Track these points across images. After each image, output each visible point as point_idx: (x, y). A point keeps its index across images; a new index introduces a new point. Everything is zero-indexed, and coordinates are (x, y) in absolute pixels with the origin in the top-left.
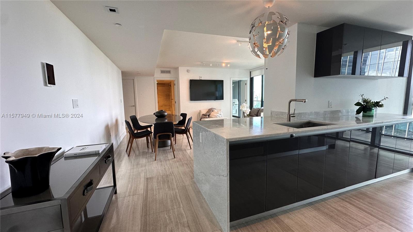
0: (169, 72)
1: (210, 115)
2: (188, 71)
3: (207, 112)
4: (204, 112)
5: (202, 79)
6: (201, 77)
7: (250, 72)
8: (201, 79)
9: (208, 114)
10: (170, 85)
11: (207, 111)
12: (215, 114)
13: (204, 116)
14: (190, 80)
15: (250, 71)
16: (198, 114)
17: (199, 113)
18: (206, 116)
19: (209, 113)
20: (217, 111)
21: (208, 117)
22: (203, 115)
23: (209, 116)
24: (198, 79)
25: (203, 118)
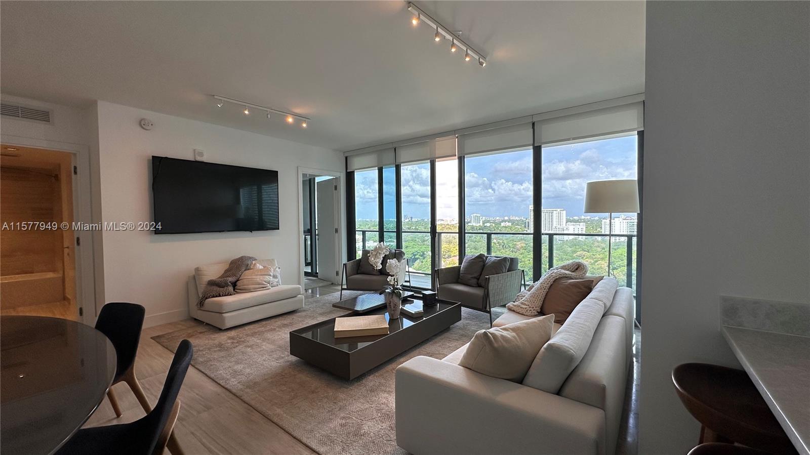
0: (44, 116)
1: (238, 283)
2: (143, 124)
3: (227, 273)
4: (213, 273)
5: (205, 159)
6: (201, 154)
7: (346, 158)
8: (199, 159)
9: (230, 279)
10: (57, 178)
11: (227, 267)
12: (259, 279)
13: (215, 288)
14: (154, 158)
15: (347, 155)
16: (187, 283)
17: (194, 277)
18: (223, 287)
19: (234, 275)
20: (261, 267)
21: (231, 289)
22: (212, 283)
23: (234, 285)
24: (189, 157)
25: (214, 297)
